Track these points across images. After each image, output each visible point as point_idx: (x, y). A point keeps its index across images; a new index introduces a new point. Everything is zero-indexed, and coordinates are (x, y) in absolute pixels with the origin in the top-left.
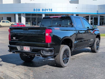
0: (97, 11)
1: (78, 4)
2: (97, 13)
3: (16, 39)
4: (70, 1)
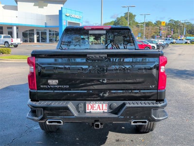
0: (45, 23)
1: (17, 10)
2: (44, 25)
3: (58, 84)
4: (3, 5)
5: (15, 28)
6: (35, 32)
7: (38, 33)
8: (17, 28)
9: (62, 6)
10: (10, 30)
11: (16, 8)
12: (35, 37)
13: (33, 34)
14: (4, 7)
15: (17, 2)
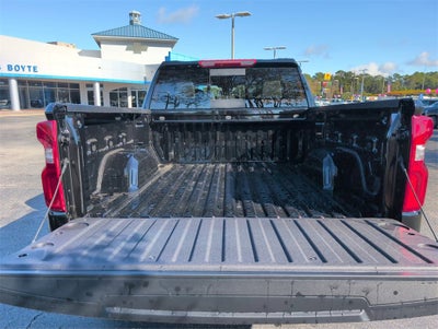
0: (145, 77)
2: (143, 81)
4: (79, 50)
5: (97, 85)
6: (129, 92)
7: (133, 94)
8: (101, 86)
9: (169, 49)
10: (90, 89)
11: (98, 54)
12: (130, 99)
13: (126, 94)
14: (80, 54)
15: (99, 44)
